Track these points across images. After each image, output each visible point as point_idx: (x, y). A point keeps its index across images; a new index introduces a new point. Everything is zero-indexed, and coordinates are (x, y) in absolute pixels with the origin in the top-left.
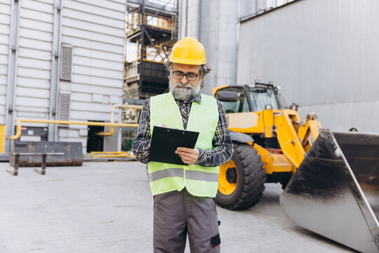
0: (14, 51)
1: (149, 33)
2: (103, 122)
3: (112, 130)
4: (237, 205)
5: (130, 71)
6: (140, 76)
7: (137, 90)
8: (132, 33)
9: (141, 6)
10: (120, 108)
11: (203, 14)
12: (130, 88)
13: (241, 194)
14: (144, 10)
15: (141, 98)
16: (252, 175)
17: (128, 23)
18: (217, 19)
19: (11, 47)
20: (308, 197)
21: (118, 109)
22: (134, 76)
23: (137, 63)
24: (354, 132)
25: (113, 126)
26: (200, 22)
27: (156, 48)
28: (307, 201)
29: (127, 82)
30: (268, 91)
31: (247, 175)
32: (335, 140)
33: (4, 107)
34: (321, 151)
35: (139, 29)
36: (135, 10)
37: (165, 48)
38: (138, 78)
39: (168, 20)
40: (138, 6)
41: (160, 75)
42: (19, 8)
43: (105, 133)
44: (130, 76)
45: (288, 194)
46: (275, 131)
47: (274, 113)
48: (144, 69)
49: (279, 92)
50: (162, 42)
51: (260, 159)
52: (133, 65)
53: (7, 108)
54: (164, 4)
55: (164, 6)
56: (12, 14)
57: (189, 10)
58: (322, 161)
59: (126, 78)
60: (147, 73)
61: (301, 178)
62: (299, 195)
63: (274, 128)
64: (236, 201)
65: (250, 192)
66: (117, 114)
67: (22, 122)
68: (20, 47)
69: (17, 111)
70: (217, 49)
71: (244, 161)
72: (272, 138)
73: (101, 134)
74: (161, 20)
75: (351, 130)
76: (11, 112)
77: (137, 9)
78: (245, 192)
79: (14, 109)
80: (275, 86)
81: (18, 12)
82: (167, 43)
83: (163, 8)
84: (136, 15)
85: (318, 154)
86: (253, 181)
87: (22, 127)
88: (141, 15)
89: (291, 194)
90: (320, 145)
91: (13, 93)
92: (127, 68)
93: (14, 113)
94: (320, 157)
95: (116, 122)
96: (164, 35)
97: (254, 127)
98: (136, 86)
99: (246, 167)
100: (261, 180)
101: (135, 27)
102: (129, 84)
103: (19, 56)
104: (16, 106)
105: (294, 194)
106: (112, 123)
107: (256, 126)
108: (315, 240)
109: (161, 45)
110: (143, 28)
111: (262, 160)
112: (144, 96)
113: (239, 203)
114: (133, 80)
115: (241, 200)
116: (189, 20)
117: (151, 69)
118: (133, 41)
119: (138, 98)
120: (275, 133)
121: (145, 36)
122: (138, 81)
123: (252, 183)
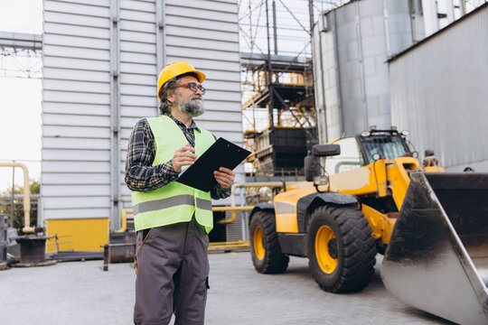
0: (116, 133)
1: (279, 93)
2: (224, 206)
3: (234, 215)
4: (340, 285)
5: (261, 143)
6: (273, 147)
7: (271, 165)
8: (260, 96)
9: (267, 62)
10: (241, 187)
11: (342, 59)
12: (263, 164)
13: (342, 270)
14: (270, 66)
15: (276, 175)
16: (354, 244)
17: (254, 85)
18: (361, 62)
19: (112, 129)
20: (408, 263)
21: (238, 189)
22: (266, 148)
23: (268, 132)
24: (469, 172)
25: (235, 211)
26: (339, 69)
27: (291, 111)
28: (408, 268)
29: (258, 156)
30: (394, 139)
31: (347, 245)
32: (427, 183)
33: (108, 198)
34: (415, 200)
35: (267, 90)
36: (260, 68)
37: (303, 109)
38: (271, 151)
39: (302, 74)
40: (263, 62)
41: (299, 143)
42: (119, 85)
43: (227, 221)
44: (262, 149)
45: (388, 262)
46: (390, 187)
47: (386, 165)
48: (278, 137)
49: (407, 138)
50: (299, 101)
51: (366, 224)
52: (264, 134)
53: (112, 198)
54: (296, 55)
55: (296, 58)
56: (112, 93)
57: (324, 57)
58: (417, 212)
59: (257, 152)
60: (282, 143)
61: (399, 239)
62: (399, 261)
63: (388, 183)
64: (338, 280)
65: (354, 267)
66: (239, 195)
67: (127, 213)
68: (122, 128)
69: (124, 202)
70: (365, 101)
71: (343, 228)
72: (387, 196)
73: (223, 221)
74: (294, 75)
75: (466, 170)
76: (116, 203)
77: (262, 66)
78: (347, 267)
79: (119, 199)
80: (399, 132)
81: (118, 89)
82: (305, 102)
83: (295, 60)
84: (262, 73)
85: (413, 204)
86: (356, 251)
87: (128, 220)
88: (267, 73)
89: (391, 262)
90: (413, 192)
91: (118, 182)
92: (257, 139)
93: (120, 204)
94: (415, 208)
95: (237, 206)
96: (300, 93)
97: (367, 186)
98: (269, 160)
99: (344, 234)
100: (368, 250)
101: (262, 88)
102: (262, 159)
103: (122, 139)
104: (122, 196)
105: (394, 261)
106: (233, 207)
107: (368, 183)
108: (423, 320)
109: (298, 105)
110: (272, 88)
111: (369, 225)
112: (279, 172)
113: (342, 282)
114: (265, 154)
115: (343, 278)
116: (325, 69)
117: (286, 138)
118: (262, 105)
119: (272, 175)
120: (389, 190)
121: (275, 97)
122: (270, 154)
123: (355, 255)
